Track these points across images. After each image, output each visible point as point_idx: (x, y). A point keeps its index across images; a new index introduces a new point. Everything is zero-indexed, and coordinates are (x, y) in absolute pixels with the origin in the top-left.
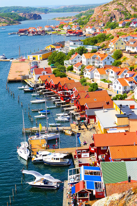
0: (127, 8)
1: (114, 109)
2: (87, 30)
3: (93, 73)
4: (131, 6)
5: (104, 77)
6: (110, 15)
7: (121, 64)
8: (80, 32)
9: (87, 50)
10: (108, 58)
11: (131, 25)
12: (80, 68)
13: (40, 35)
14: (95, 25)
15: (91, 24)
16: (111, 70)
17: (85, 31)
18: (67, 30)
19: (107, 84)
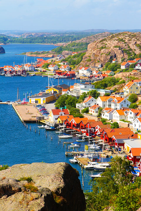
0: (131, 45)
1: (139, 139)
2: (80, 71)
3: (112, 114)
4: (136, 43)
5: (123, 118)
6: (109, 54)
7: (138, 107)
8: (72, 74)
9: (99, 94)
10: (125, 101)
11: (137, 67)
12: (97, 110)
13: (21, 75)
14: (90, 65)
15: (85, 64)
16: (130, 111)
17: (78, 73)
18: (54, 70)
19: (127, 123)
